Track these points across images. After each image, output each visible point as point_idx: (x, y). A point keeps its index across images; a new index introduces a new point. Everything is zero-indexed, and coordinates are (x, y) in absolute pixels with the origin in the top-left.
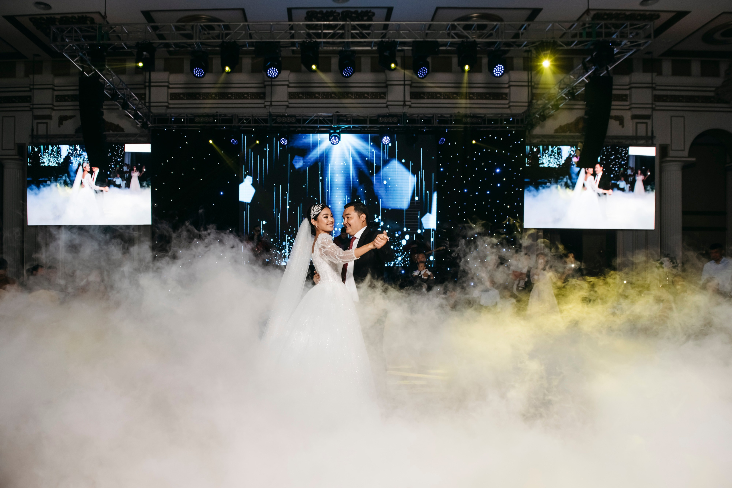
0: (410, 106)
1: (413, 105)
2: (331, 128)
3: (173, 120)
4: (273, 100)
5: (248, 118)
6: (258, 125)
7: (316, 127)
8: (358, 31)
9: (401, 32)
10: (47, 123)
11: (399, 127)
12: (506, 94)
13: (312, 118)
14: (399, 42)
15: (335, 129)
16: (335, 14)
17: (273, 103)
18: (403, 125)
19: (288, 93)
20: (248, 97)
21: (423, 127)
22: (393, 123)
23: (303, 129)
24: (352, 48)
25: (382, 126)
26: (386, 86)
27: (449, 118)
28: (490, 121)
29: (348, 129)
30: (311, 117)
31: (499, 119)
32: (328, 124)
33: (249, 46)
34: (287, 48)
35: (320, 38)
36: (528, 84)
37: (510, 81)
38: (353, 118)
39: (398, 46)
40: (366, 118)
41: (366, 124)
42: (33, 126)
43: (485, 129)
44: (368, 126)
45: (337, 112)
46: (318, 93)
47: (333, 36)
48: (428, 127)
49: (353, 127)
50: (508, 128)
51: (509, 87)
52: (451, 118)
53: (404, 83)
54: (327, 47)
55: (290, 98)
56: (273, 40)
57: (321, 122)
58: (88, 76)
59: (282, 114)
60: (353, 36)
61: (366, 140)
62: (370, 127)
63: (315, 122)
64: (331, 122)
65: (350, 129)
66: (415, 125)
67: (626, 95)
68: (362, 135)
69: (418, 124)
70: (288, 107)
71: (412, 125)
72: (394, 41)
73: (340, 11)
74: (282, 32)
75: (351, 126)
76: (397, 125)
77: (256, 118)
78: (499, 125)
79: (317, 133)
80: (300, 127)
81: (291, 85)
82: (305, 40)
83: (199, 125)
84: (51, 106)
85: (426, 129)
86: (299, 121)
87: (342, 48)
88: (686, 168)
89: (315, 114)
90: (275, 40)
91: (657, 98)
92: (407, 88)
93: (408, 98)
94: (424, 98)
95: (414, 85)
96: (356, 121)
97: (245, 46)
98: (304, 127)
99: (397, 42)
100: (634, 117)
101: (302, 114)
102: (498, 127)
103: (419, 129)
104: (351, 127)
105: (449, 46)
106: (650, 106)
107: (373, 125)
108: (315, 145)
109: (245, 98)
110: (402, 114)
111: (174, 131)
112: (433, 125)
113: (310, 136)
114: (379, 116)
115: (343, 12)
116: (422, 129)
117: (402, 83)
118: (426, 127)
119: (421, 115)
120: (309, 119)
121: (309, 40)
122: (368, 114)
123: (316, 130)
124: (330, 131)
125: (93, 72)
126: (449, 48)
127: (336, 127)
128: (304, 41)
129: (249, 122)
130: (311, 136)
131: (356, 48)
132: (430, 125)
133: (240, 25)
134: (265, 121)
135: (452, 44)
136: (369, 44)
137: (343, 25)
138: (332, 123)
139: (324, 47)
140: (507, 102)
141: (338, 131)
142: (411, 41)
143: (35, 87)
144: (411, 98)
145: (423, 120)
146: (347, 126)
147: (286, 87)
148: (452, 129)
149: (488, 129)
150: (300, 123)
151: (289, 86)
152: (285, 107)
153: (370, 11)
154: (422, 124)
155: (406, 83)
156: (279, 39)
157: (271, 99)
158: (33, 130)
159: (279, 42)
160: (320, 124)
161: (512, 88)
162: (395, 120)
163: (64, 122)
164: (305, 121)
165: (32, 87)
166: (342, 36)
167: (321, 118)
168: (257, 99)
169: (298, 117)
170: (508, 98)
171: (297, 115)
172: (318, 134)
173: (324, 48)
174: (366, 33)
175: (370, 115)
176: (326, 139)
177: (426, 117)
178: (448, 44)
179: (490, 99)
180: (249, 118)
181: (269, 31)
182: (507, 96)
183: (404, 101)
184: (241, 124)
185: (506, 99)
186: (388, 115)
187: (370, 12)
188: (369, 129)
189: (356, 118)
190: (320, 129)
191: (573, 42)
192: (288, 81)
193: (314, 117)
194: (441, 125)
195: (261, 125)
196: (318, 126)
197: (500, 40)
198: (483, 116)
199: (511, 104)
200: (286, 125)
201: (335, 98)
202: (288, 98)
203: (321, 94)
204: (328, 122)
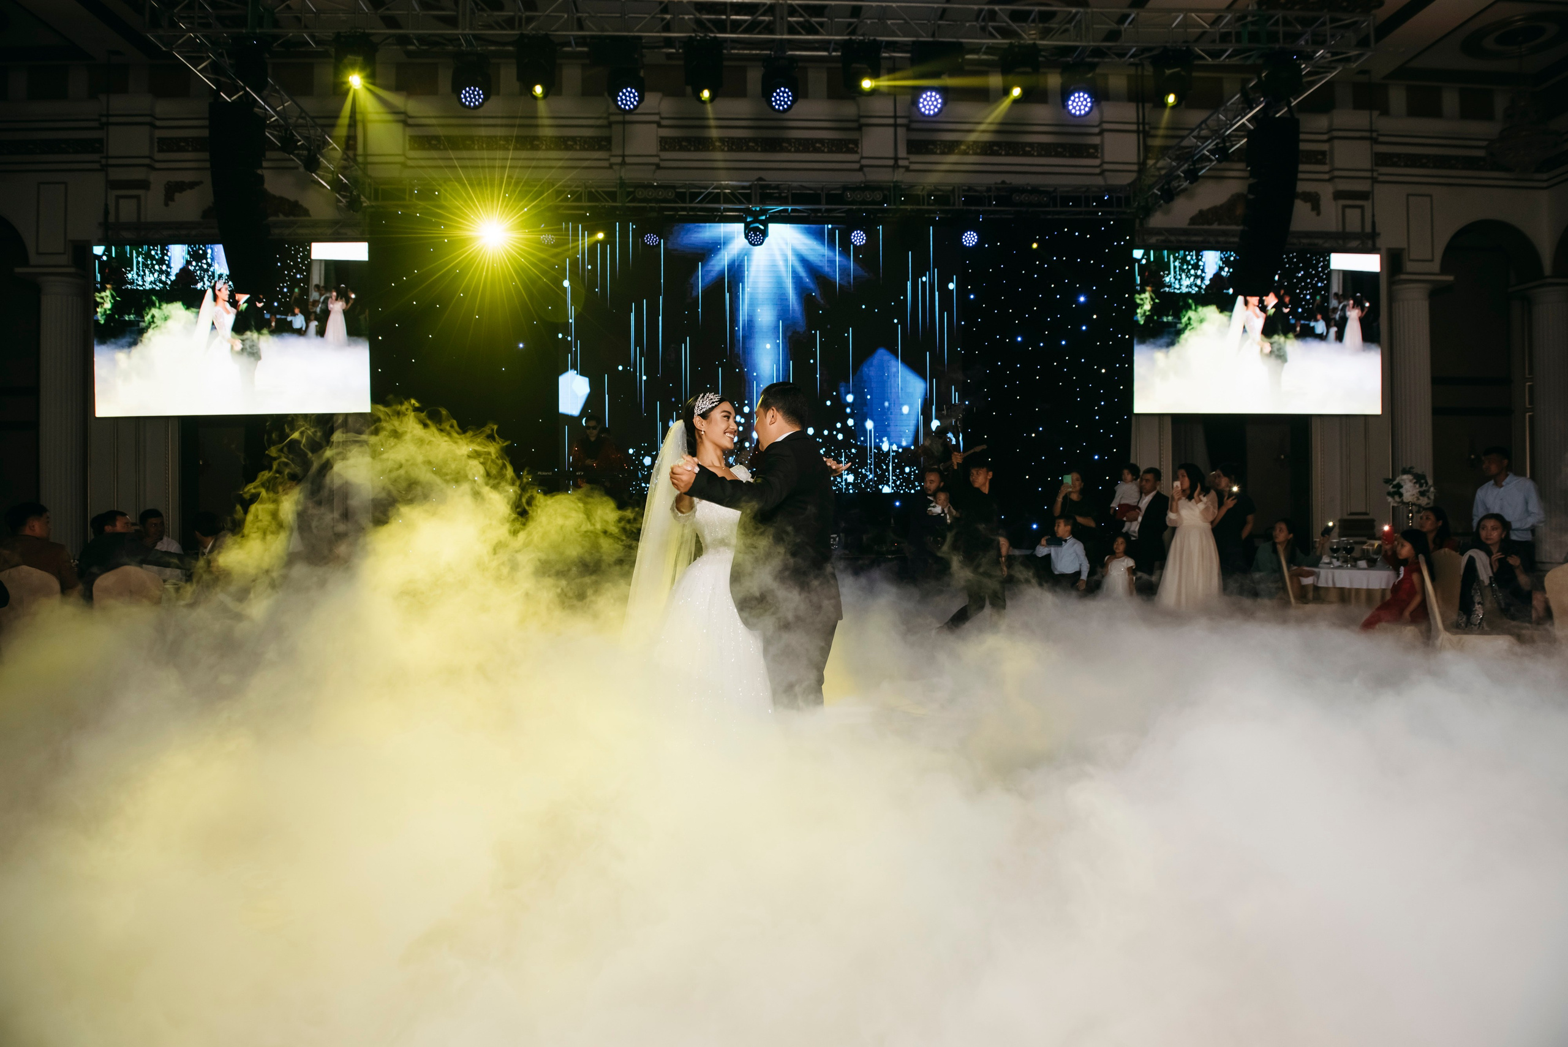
0: (907, 169)
1: (913, 167)
2: (749, 212)
3: (416, 192)
4: (627, 153)
5: (575, 189)
6: (597, 204)
7: (718, 210)
8: (801, 19)
9: (889, 22)
10: (138, 197)
11: (885, 210)
12: (1095, 147)
13: (709, 190)
14: (884, 44)
15: (756, 215)
17: (628, 160)
18: (894, 207)
19: (659, 139)
20: (575, 146)
21: (934, 212)
22: (873, 203)
23: (691, 213)
24: (790, 53)
25: (852, 209)
26: (860, 128)
27: (985, 194)
28: (1065, 201)
29: (782, 214)
30: (706, 188)
31: (1083, 196)
32: (741, 203)
33: (577, 45)
34: (656, 50)
35: (725, 32)
36: (1138, 127)
37: (1102, 122)
38: (794, 192)
39: (882, 50)
40: (819, 192)
41: (819, 203)
42: (106, 204)
43: (1057, 217)
44: (823, 207)
45: (760, 179)
46: (722, 140)
47: (751, 27)
48: (942, 211)
49: (793, 210)
50: (1100, 214)
51: (1101, 133)
52: (990, 194)
53: (895, 121)
54: (739, 49)
55: (663, 149)
56: (626, 34)
57: (727, 199)
58: (228, 100)
59: (646, 182)
60: (792, 30)
61: (818, 236)
62: (827, 211)
63: (716, 198)
64: (748, 198)
65: (786, 214)
66: (917, 207)
67: (1323, 153)
68: (811, 226)
69: (924, 205)
70: (658, 167)
72: (875, 40)
74: (645, 18)
75: (789, 208)
76: (883, 207)
77: (593, 190)
78: (1083, 209)
79: (720, 221)
80: (683, 209)
81: (664, 122)
82: (693, 35)
84: (147, 161)
85: (940, 215)
86: (681, 197)
87: (769, 52)
88: (1437, 295)
89: (715, 183)
90: (632, 34)
91: (1381, 160)
92: (901, 131)
93: (902, 152)
94: (935, 153)
95: (914, 126)
96: (797, 199)
97: (568, 44)
98: (692, 209)
99: (882, 42)
100: (1338, 195)
101: (688, 182)
102: (1080, 213)
103: (926, 215)
104: (789, 211)
105: (985, 53)
106: (1368, 174)
107: (833, 207)
108: (716, 247)
109: (567, 148)
110: (892, 185)
111: (418, 215)
112: (954, 208)
113: (705, 227)
114: (845, 188)
116: (932, 215)
117: (891, 121)
118: (939, 210)
119: (929, 188)
120: (702, 193)
121: (702, 35)
122: (824, 184)
123: (717, 216)
124: (746, 218)
125: (241, 93)
126: (984, 57)
127: (758, 209)
128: (691, 37)
129: (578, 199)
130: (707, 228)
131: (798, 53)
132: (947, 208)
134: (612, 196)
135: (990, 50)
136: (824, 45)
137: (771, 6)
138: (750, 202)
139: (731, 49)
140: (1097, 162)
141: (763, 218)
142: (908, 41)
143: (112, 119)
144: (909, 152)
145: (933, 198)
146: (782, 208)
147: (656, 125)
148: (992, 216)
149: (1063, 217)
150: (684, 202)
151: (660, 125)
152: (654, 167)
154: (932, 205)
155: (899, 121)
156: (639, 31)
157: (623, 152)
158: (106, 212)
159: (640, 38)
160: (725, 202)
161: (1106, 135)
162: (878, 196)
163: (177, 196)
164: (694, 196)
165: (104, 119)
166: (769, 28)
167: (727, 191)
168: (595, 150)
169: (680, 187)
170: (1099, 155)
171: (678, 185)
172: (722, 224)
173: (733, 51)
174: (817, 23)
175: (826, 186)
176: (738, 233)
177: (940, 190)
178: (983, 50)
179: (1064, 156)
180: (578, 189)
181: (618, 15)
182: (1097, 151)
183: (896, 159)
184: (561, 201)
185: (1096, 157)
186: (863, 185)
188: (825, 215)
189: (798, 192)
190: (724, 214)
191: (1226, 51)
192: (658, 114)
193: (713, 189)
194: (968, 208)
195: (603, 204)
196: (722, 208)
197: (1084, 44)
198: (1052, 189)
199: (1106, 167)
200: (654, 205)
201: (756, 151)
202: (659, 148)
203: (727, 142)
204: (743, 199)
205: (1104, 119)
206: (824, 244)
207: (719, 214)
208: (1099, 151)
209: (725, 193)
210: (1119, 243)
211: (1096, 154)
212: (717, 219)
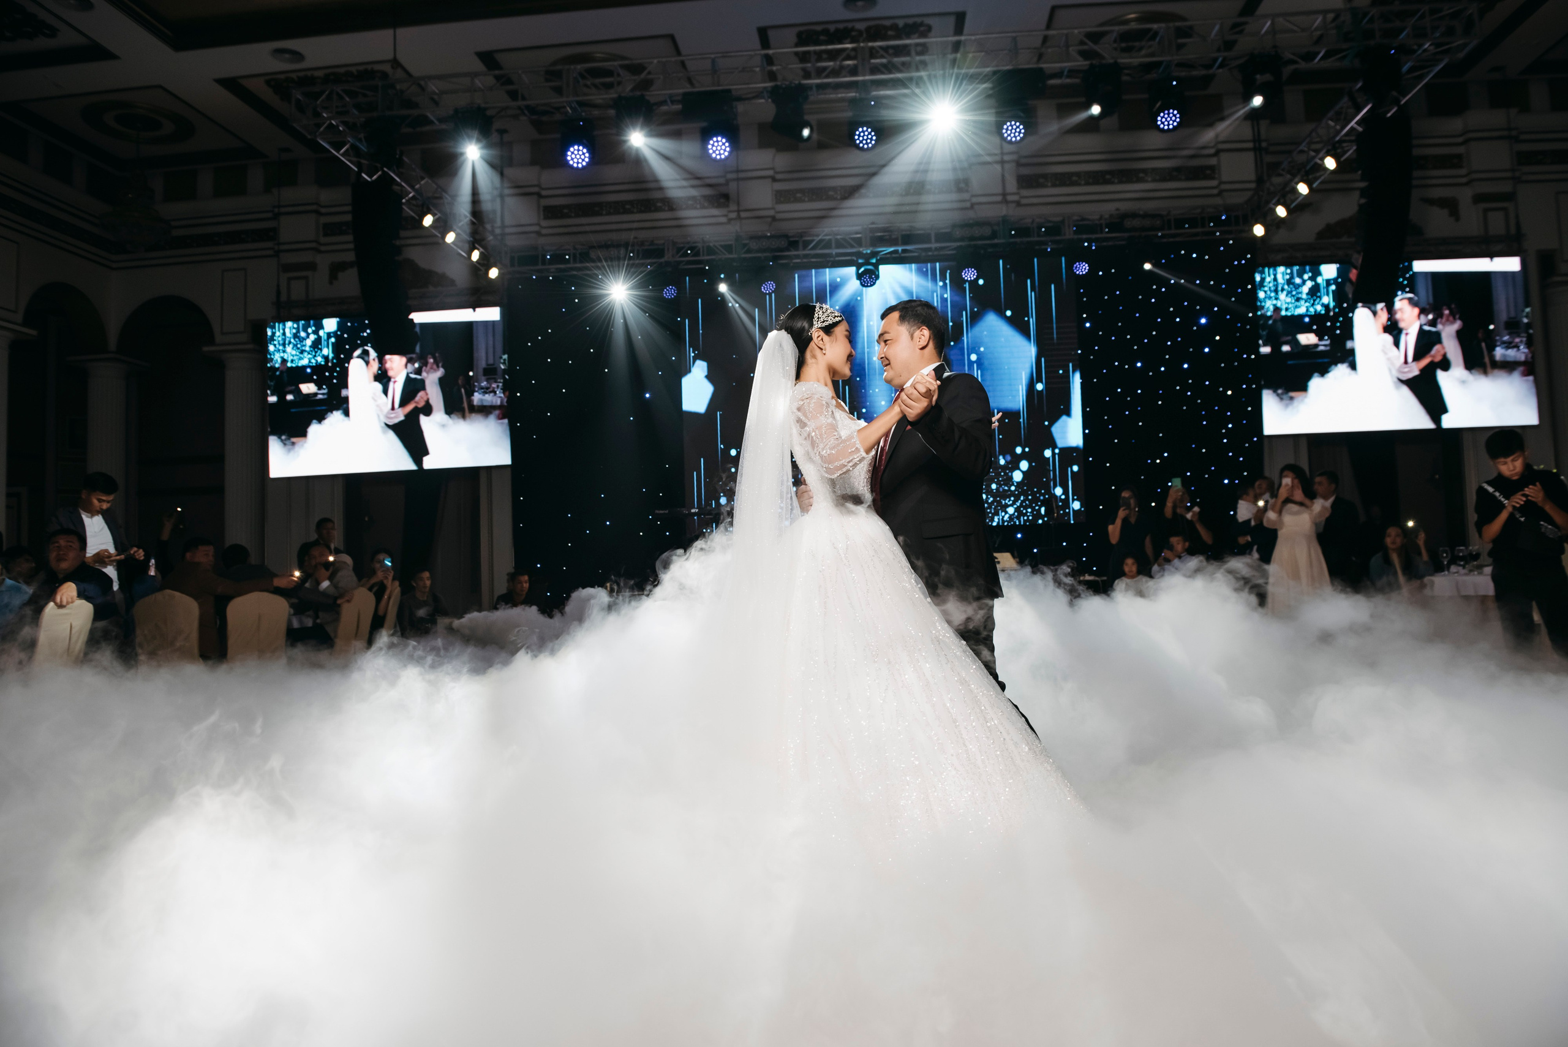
0: (1018, 204)
1: (1024, 201)
2: (860, 255)
3: (548, 257)
4: (742, 208)
5: (694, 245)
6: (714, 257)
7: (829, 255)
8: (883, 60)
9: (970, 55)
10: (306, 278)
11: (996, 245)
12: (1212, 168)
13: (820, 237)
15: (867, 258)
16: (853, 34)
17: (743, 215)
18: (1004, 241)
19: (774, 193)
20: (695, 205)
21: (1046, 243)
22: (982, 238)
23: (805, 260)
24: (874, 93)
25: (962, 245)
26: (968, 167)
27: (1097, 222)
28: (1179, 223)
29: (892, 255)
30: (818, 235)
31: (1199, 217)
32: (852, 247)
35: (810, 78)
36: (1254, 145)
37: (1216, 143)
38: (903, 233)
40: (929, 231)
41: (929, 242)
42: (278, 286)
43: (1172, 240)
44: (934, 246)
45: (873, 223)
47: (836, 72)
48: (1053, 242)
49: (904, 251)
50: (1218, 234)
51: (1217, 153)
52: (1101, 222)
53: (1003, 158)
54: (826, 95)
55: (778, 202)
56: (716, 88)
57: (839, 245)
58: (369, 179)
59: (760, 234)
60: (876, 70)
61: (930, 274)
62: (936, 249)
63: (828, 245)
64: (860, 242)
65: (898, 255)
66: (1028, 240)
67: (1459, 157)
68: (924, 265)
69: (1034, 237)
70: (773, 219)
75: (900, 249)
76: (993, 242)
77: (711, 244)
78: (1199, 230)
80: (797, 257)
81: (778, 176)
82: (779, 84)
83: (599, 264)
84: (314, 245)
85: (1052, 246)
86: (794, 245)
87: (853, 94)
89: (827, 230)
90: (722, 88)
91: (1523, 158)
92: (1009, 168)
93: (1011, 187)
94: (1046, 186)
95: (1023, 161)
96: (906, 239)
98: (806, 256)
100: (1478, 198)
101: (799, 231)
102: (1196, 234)
103: (1037, 247)
104: (900, 251)
105: (1068, 77)
106: (1510, 174)
107: (942, 245)
109: (688, 207)
110: (1001, 219)
111: (551, 278)
112: (1064, 238)
114: (954, 226)
115: (868, 27)
116: (1043, 247)
117: (998, 158)
118: (1051, 241)
119: (1039, 220)
120: (814, 240)
122: (933, 223)
123: (829, 261)
124: (857, 260)
125: (380, 173)
126: (1068, 81)
128: (777, 85)
129: (696, 253)
131: (881, 93)
132: (1058, 238)
133: (652, 63)
134: (728, 249)
135: (1072, 73)
136: (906, 83)
137: (855, 50)
138: (861, 246)
139: (818, 94)
140: (1214, 183)
141: (874, 261)
142: (988, 71)
143: (283, 210)
144: (1020, 187)
145: (1043, 230)
146: (892, 249)
147: (770, 180)
148: (1105, 244)
149: (1178, 239)
150: (797, 250)
151: (774, 180)
153: (922, 21)
154: (1043, 237)
155: (1006, 158)
156: (728, 85)
157: (739, 207)
158: (278, 293)
159: (729, 91)
160: (837, 248)
161: (1222, 155)
162: (987, 232)
163: (340, 275)
164: (806, 244)
165: (276, 210)
166: (854, 71)
167: (839, 237)
168: (713, 207)
169: (793, 237)
170: (1216, 176)
171: (789, 234)
172: (835, 269)
173: (819, 96)
174: (899, 63)
175: (935, 226)
176: (851, 277)
177: (1050, 222)
178: (1065, 73)
179: (1179, 180)
180: (697, 245)
182: (1213, 172)
183: (1004, 195)
184: (680, 257)
185: (1213, 178)
186: (972, 222)
188: (935, 253)
189: (907, 233)
190: (836, 259)
191: (1318, 53)
192: (772, 169)
193: (824, 236)
194: (1080, 236)
195: (720, 257)
196: (834, 253)
197: (1168, 58)
198: (1166, 213)
199: (1223, 187)
200: (768, 255)
202: (775, 202)
203: (840, 190)
204: (854, 244)
205: (1218, 140)
206: (936, 282)
207: (832, 259)
208: (1216, 171)
209: (837, 239)
210: (1239, 262)
211: (1213, 175)
212: (829, 265)
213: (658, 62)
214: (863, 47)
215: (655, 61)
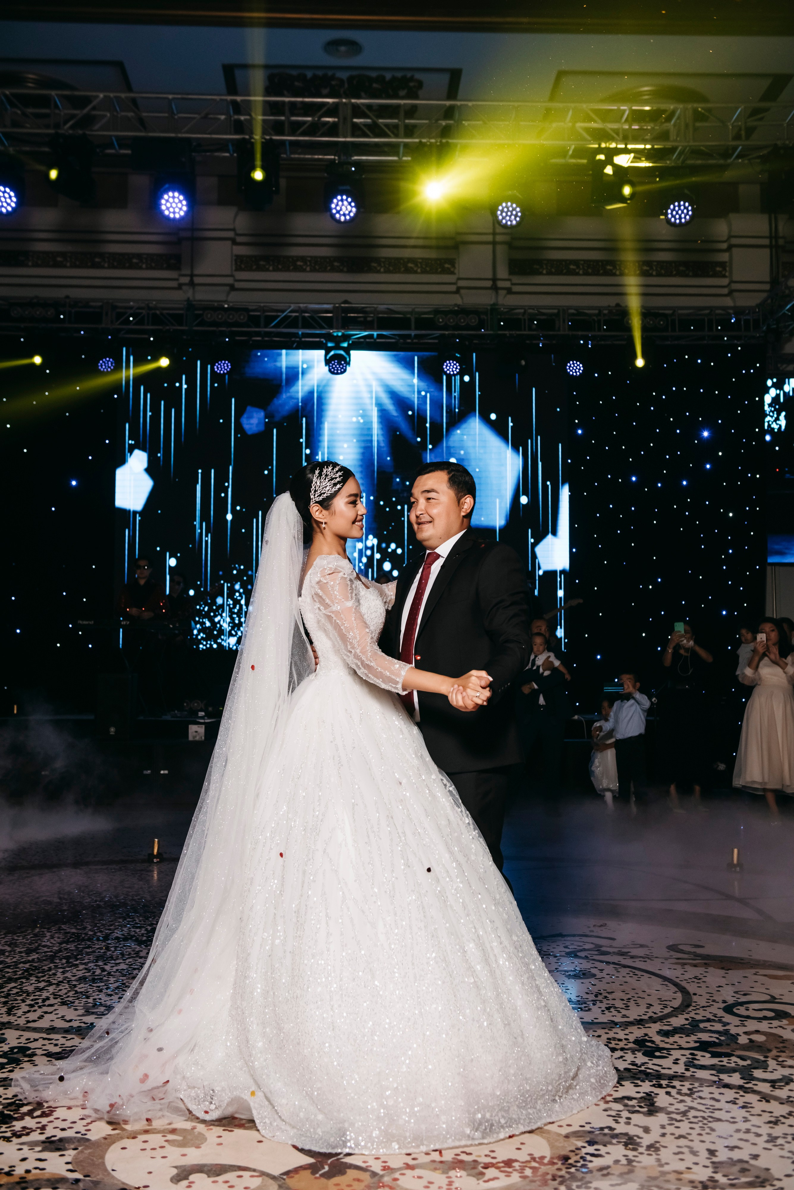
0: (509, 291)
1: (516, 289)
2: (329, 337)
4: (196, 272)
5: (138, 311)
6: (161, 327)
7: (296, 335)
8: (368, 121)
11: (483, 336)
12: (723, 265)
13: (286, 314)
15: (338, 341)
16: (333, 83)
17: (197, 280)
18: (493, 332)
19: (234, 258)
20: (140, 264)
21: (538, 338)
22: (468, 327)
23: (266, 339)
24: (356, 158)
25: (444, 334)
26: (456, 247)
27: (595, 318)
28: (685, 323)
29: (368, 340)
30: (283, 311)
31: (706, 319)
32: (322, 328)
33: (121, 146)
34: (208, 154)
35: (283, 134)
36: (771, 242)
37: (730, 237)
38: (381, 315)
40: (408, 316)
41: (409, 328)
43: (676, 342)
44: (413, 333)
45: (346, 302)
46: (303, 259)
47: (314, 129)
48: (546, 337)
49: (379, 336)
50: (726, 338)
51: (729, 250)
52: (600, 317)
53: (494, 238)
54: (299, 154)
55: (238, 269)
56: (173, 135)
57: (307, 324)
59: (216, 304)
60: (357, 131)
61: (408, 365)
62: (417, 336)
63: (293, 323)
64: (329, 323)
65: (372, 340)
66: (518, 333)
68: (402, 354)
69: (525, 330)
70: (232, 288)
71: (511, 332)
73: (343, 75)
74: (194, 118)
75: (375, 334)
76: (479, 332)
77: (158, 312)
78: (706, 333)
79: (298, 348)
80: (258, 334)
81: (239, 239)
83: (22, 326)
85: (545, 341)
86: (255, 321)
87: (333, 157)
89: (293, 307)
90: (180, 135)
92: (502, 250)
93: (503, 272)
94: (541, 274)
95: (518, 244)
96: (383, 323)
97: (111, 146)
98: (268, 334)
101: (262, 305)
102: (703, 338)
103: (528, 342)
104: (375, 336)
105: (574, 156)
107: (423, 332)
108: (293, 375)
109: (132, 267)
110: (489, 308)
112: (559, 333)
113: (280, 355)
114: (437, 312)
115: (351, 79)
116: (534, 342)
117: (490, 238)
118: (543, 336)
119: (531, 311)
120: (279, 316)
122: (414, 307)
123: (294, 342)
124: (326, 344)
126: (573, 161)
128: (244, 139)
129: (139, 321)
130: (284, 357)
131: (364, 158)
132: (551, 333)
133: (97, 97)
134: (178, 319)
135: (577, 153)
136: (393, 149)
137: (336, 106)
138: (332, 328)
139: (291, 153)
140: (725, 281)
141: (345, 345)
144: (512, 272)
145: (536, 322)
146: (366, 333)
147: (229, 243)
148: (603, 342)
149: (682, 341)
150: (258, 326)
151: (234, 242)
152: (227, 288)
153: (412, 76)
154: (534, 330)
155: (499, 238)
156: (187, 132)
157: (192, 271)
159: (189, 140)
160: (304, 327)
161: (735, 250)
162: (474, 321)
164: (269, 320)
166: (333, 130)
167: (307, 315)
168: (162, 268)
169: (253, 310)
170: (727, 274)
171: (250, 308)
172: (301, 351)
173: (293, 156)
174: (387, 125)
175: (417, 310)
176: (318, 361)
177: (544, 314)
178: (570, 153)
179: (687, 276)
180: (140, 311)
181: (166, 114)
182: (724, 269)
183: (494, 280)
184: (122, 324)
185: (724, 276)
186: (456, 308)
187: (412, 79)
188: (415, 341)
189: (386, 316)
190: (303, 339)
192: (234, 230)
193: (290, 312)
194: (574, 333)
195: (168, 328)
196: (300, 333)
197: (683, 144)
198: (670, 312)
199: (735, 286)
200: (224, 329)
201: (341, 271)
202: (234, 268)
203: (310, 261)
204: (323, 324)
205: (733, 234)
206: (413, 373)
207: (298, 339)
208: (728, 269)
209: (304, 317)
210: (748, 371)
211: (723, 273)
212: (294, 346)
213: (105, 96)
214: (345, 104)
215: (101, 96)
